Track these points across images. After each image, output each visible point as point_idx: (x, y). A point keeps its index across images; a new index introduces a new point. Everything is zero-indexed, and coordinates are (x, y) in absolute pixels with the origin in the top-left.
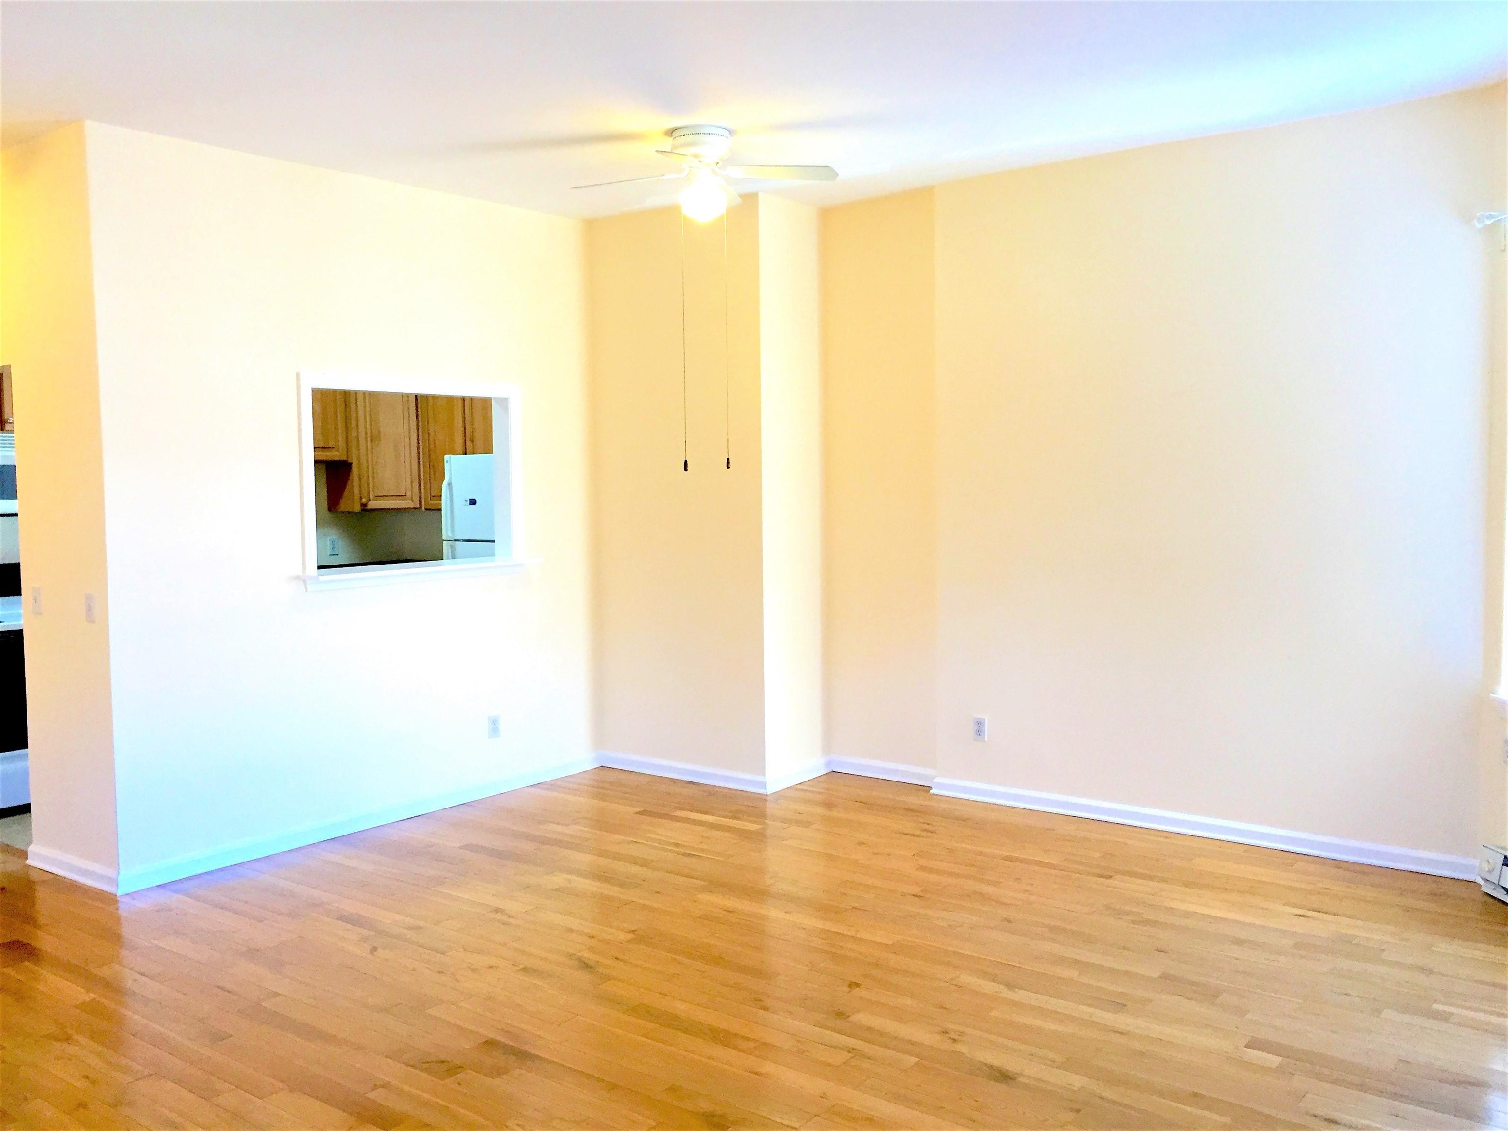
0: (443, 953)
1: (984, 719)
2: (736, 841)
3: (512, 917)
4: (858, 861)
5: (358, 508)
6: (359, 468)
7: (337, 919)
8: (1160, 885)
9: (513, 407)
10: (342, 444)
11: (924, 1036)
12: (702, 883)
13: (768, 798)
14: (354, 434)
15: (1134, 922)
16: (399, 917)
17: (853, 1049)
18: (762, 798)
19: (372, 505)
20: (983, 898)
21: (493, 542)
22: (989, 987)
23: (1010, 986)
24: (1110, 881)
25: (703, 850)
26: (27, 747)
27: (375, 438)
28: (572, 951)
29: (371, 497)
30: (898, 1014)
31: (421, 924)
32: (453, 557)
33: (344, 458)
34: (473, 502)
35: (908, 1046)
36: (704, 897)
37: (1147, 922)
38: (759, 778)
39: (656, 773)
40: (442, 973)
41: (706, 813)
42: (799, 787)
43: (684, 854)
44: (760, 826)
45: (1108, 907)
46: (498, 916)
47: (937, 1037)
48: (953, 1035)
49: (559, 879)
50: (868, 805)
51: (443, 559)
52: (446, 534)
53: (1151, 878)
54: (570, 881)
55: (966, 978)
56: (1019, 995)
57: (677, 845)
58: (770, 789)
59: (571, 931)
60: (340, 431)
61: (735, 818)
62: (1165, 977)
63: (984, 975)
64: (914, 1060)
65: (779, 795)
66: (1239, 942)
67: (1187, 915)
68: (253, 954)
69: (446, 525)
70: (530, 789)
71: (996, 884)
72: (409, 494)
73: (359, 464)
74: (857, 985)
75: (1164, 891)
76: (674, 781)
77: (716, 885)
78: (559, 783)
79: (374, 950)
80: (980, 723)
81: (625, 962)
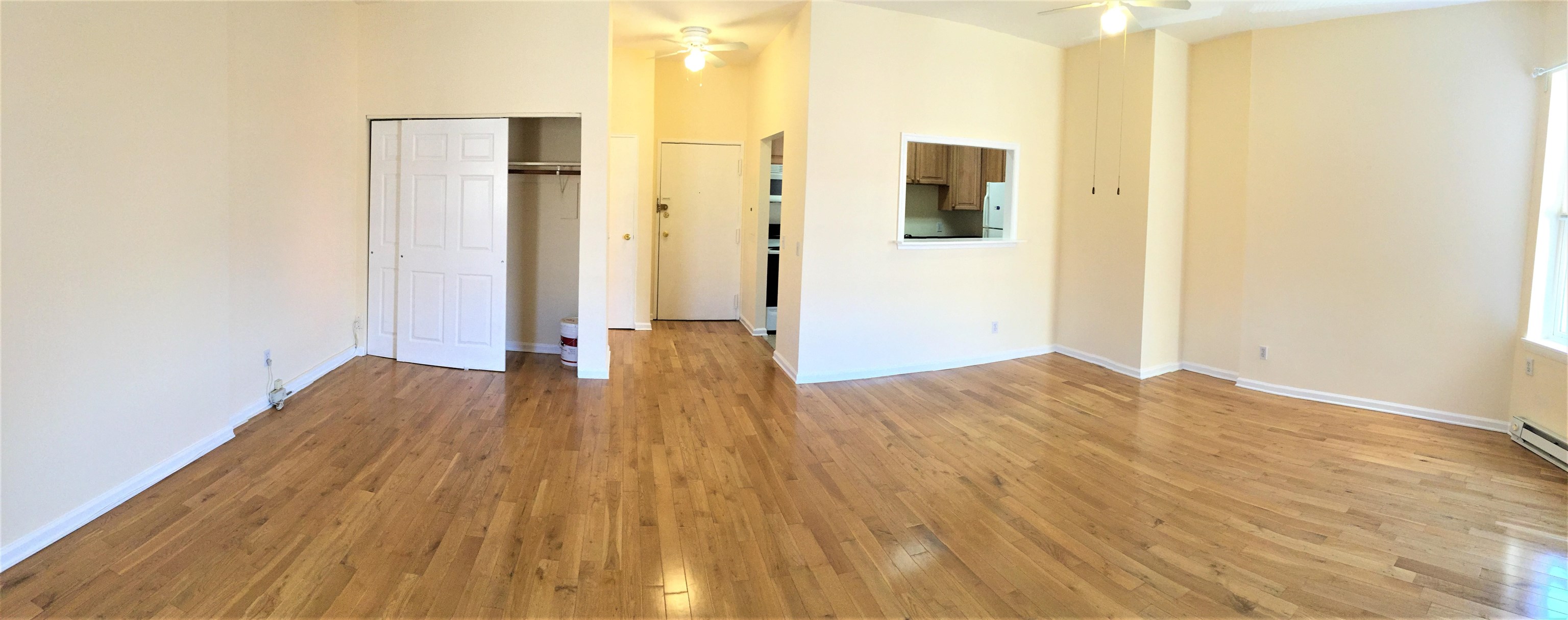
0: (923, 456)
1: (1266, 348)
2: (1113, 407)
3: (969, 440)
4: (1184, 429)
5: (950, 209)
6: (952, 188)
7: (882, 422)
8: (1350, 444)
9: (1017, 155)
10: (944, 176)
11: (1199, 569)
12: (1084, 432)
13: (1142, 382)
14: (951, 170)
15: (1335, 471)
16: (911, 428)
17: (1146, 577)
18: (1138, 381)
19: (958, 207)
20: (1253, 457)
21: (1002, 229)
22: (1247, 527)
23: (1260, 526)
24: (1324, 443)
25: (1093, 411)
26: (777, 306)
27: (961, 173)
28: (994, 470)
29: (957, 204)
30: (1183, 549)
31: (921, 435)
32: (988, 237)
33: (945, 183)
34: (998, 208)
35: (1184, 577)
36: (1083, 442)
37: (1342, 471)
38: (1136, 370)
39: (1083, 359)
40: (917, 470)
41: (1102, 386)
42: (1161, 377)
43: (1081, 412)
44: (1131, 399)
45: (1322, 461)
46: (963, 438)
47: (1208, 570)
48: (1219, 570)
49: (1005, 420)
50: (1196, 392)
51: (982, 237)
52: (985, 224)
53: (1346, 439)
54: (1011, 421)
55: (1235, 521)
56: (1266, 535)
57: (1079, 405)
58: (1143, 377)
59: (998, 455)
60: (944, 169)
61: (1117, 392)
62: (1351, 512)
63: (1244, 516)
64: (1187, 590)
65: (1148, 381)
66: (1391, 482)
67: (1365, 464)
68: (834, 432)
69: (985, 218)
70: (1013, 361)
71: (1262, 447)
72: (975, 203)
73: (953, 186)
74: (1161, 522)
75: (1352, 448)
76: (1092, 365)
77: (1094, 435)
78: (1030, 360)
79: (890, 445)
80: (1263, 350)
81: (1023, 484)
